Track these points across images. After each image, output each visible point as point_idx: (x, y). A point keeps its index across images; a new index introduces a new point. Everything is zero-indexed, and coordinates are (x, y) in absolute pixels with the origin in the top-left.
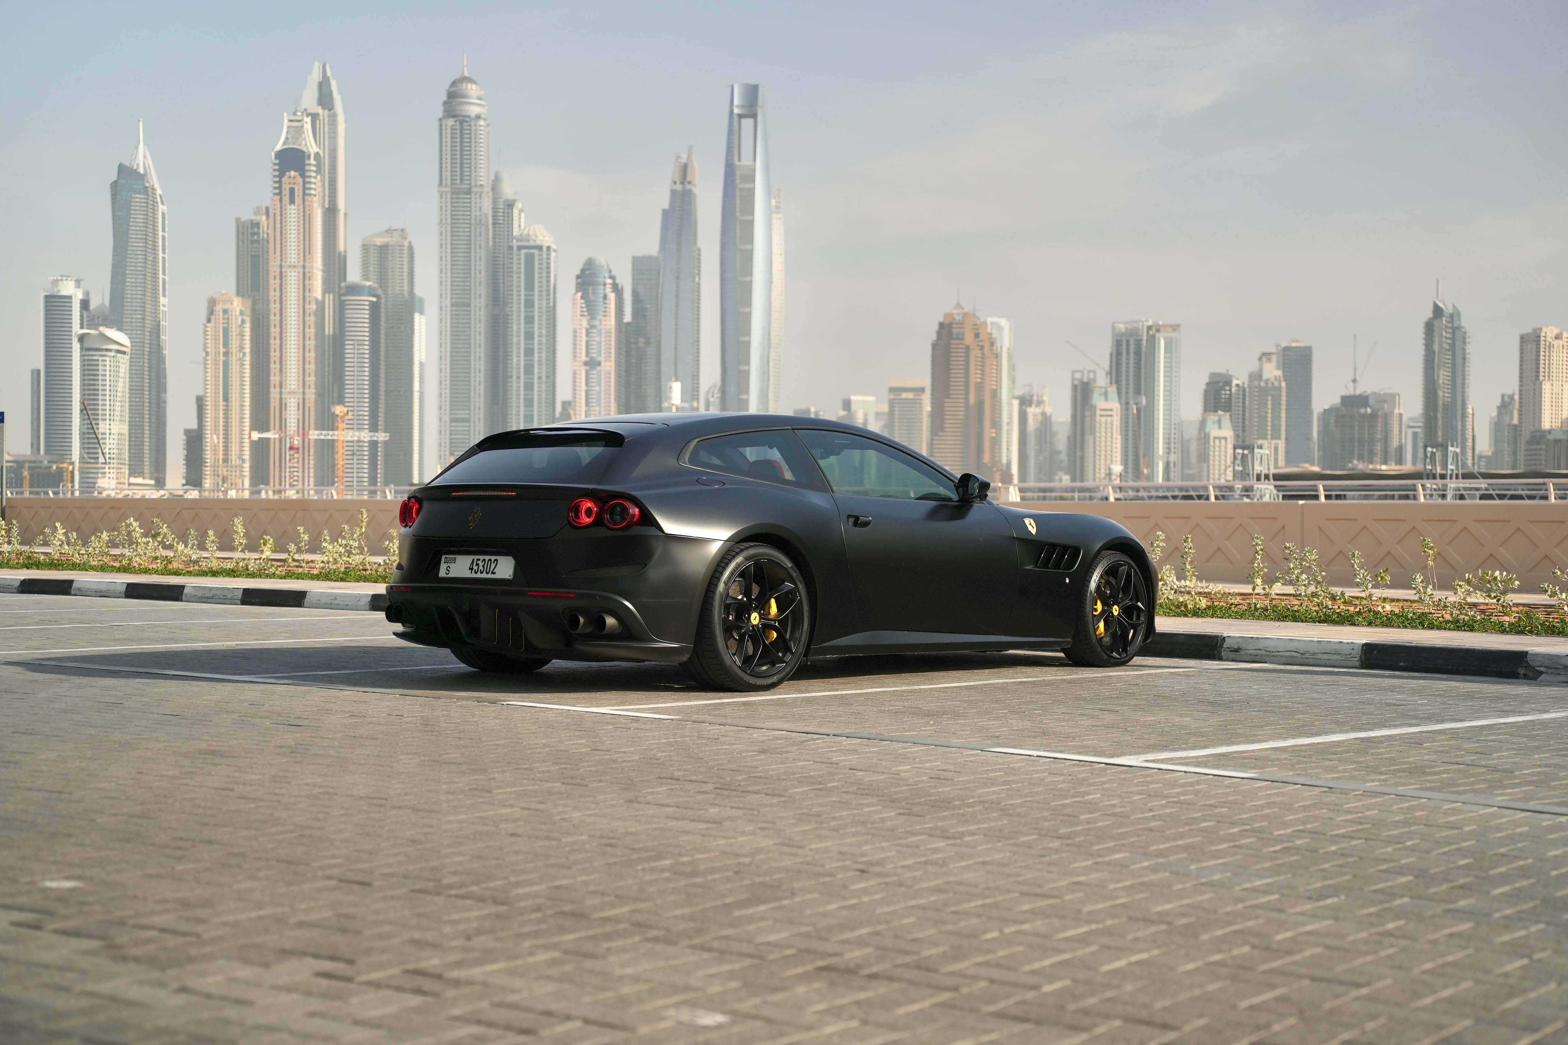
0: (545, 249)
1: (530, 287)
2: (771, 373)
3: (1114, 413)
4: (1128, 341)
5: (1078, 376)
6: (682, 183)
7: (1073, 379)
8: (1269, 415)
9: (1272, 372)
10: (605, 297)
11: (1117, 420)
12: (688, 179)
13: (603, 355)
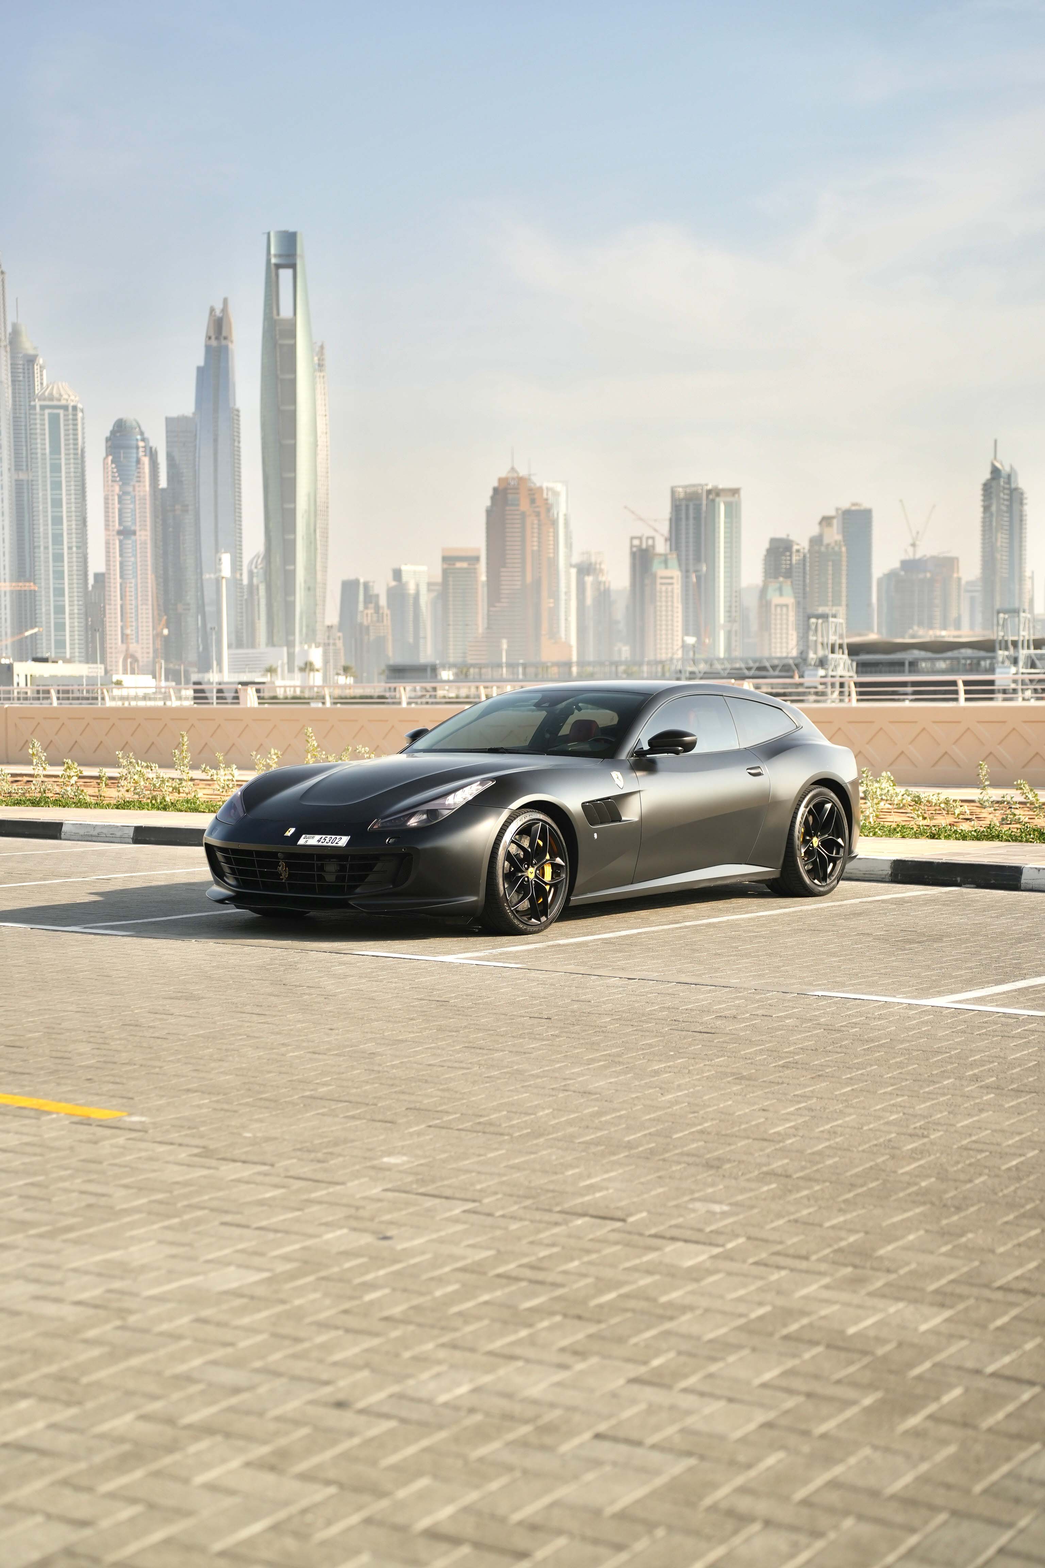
0: (70, 409)
1: (55, 449)
2: (318, 542)
3: (674, 581)
4: (687, 506)
5: (636, 542)
6: (217, 338)
7: (632, 546)
8: (830, 581)
9: (834, 535)
10: (138, 461)
11: (677, 588)
12: (224, 334)
13: (138, 524)
